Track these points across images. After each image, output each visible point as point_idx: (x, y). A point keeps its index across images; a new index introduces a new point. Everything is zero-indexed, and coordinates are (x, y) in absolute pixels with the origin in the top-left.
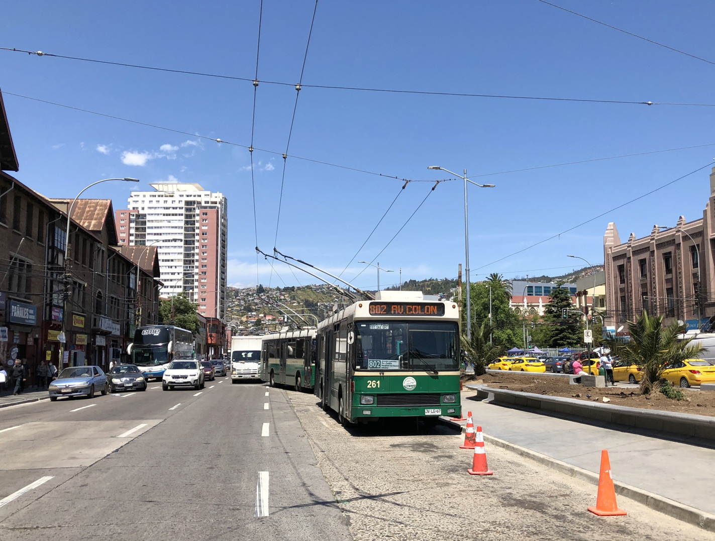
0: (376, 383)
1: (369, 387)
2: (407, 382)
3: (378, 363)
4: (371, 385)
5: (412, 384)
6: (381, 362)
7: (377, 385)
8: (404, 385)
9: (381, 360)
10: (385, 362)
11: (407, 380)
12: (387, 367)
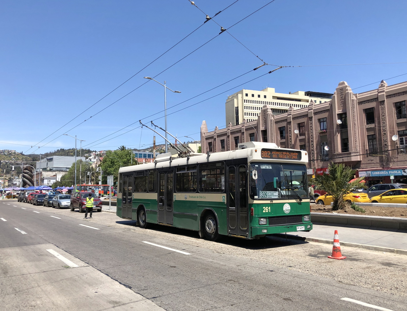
0: (268, 209)
1: (264, 211)
2: (286, 207)
3: (265, 194)
4: (265, 211)
5: (288, 209)
6: (268, 193)
7: (269, 210)
8: (284, 209)
9: (267, 192)
10: (270, 193)
11: (285, 206)
12: (271, 196)
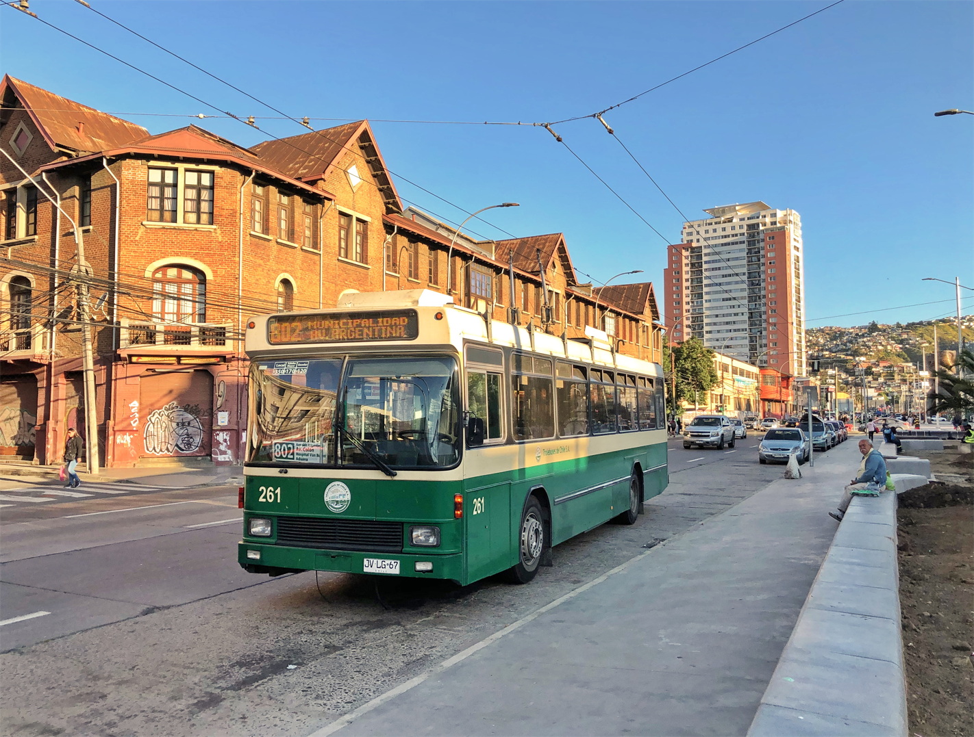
0: (274, 492)
1: (261, 499)
2: (333, 492)
3: (289, 449)
4: (265, 497)
5: (341, 499)
6: (295, 447)
7: (276, 495)
8: (326, 499)
10: (303, 448)
11: (332, 489)
12: (305, 457)
